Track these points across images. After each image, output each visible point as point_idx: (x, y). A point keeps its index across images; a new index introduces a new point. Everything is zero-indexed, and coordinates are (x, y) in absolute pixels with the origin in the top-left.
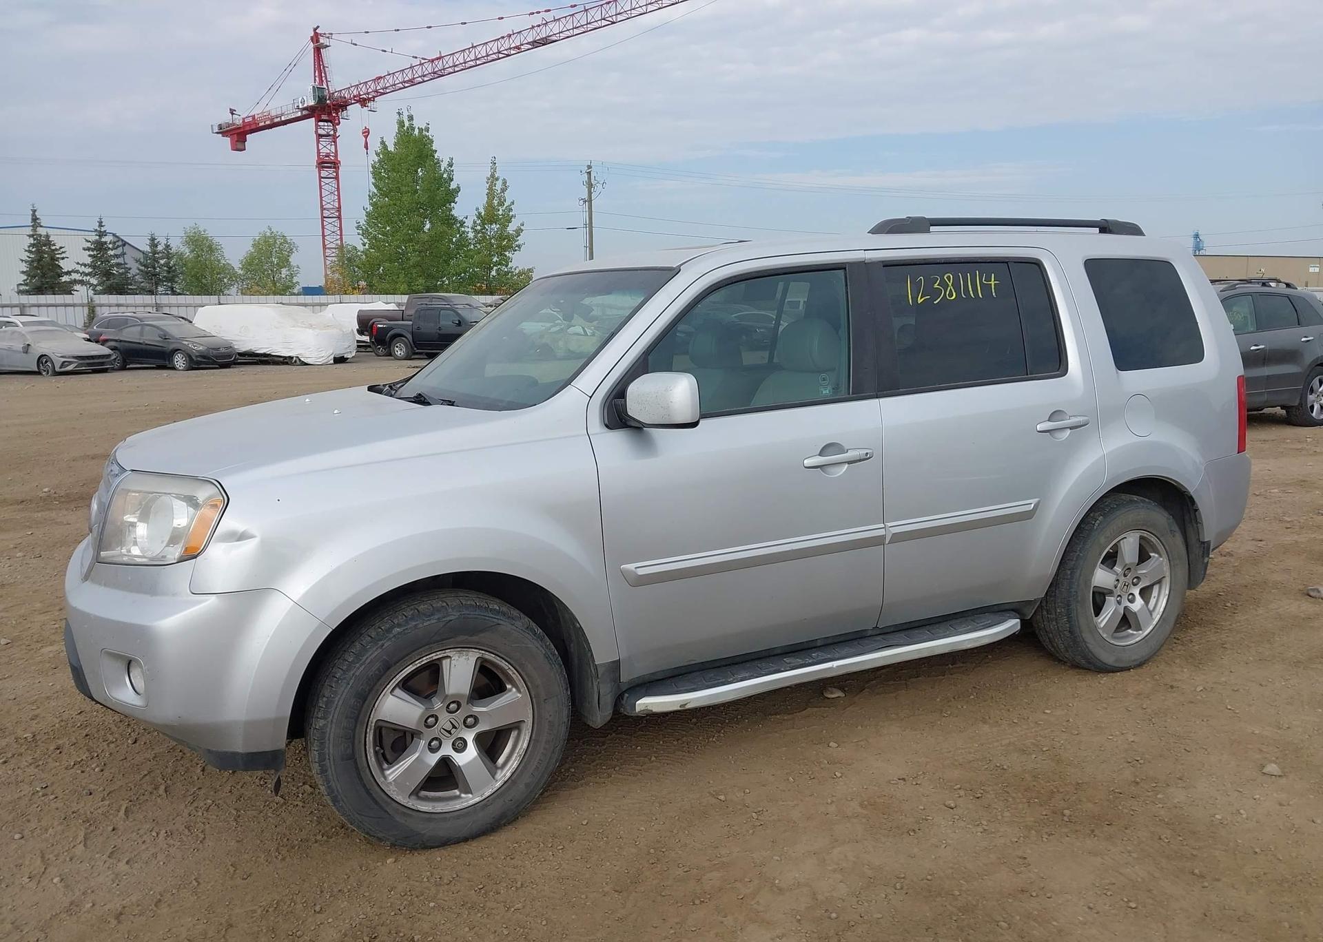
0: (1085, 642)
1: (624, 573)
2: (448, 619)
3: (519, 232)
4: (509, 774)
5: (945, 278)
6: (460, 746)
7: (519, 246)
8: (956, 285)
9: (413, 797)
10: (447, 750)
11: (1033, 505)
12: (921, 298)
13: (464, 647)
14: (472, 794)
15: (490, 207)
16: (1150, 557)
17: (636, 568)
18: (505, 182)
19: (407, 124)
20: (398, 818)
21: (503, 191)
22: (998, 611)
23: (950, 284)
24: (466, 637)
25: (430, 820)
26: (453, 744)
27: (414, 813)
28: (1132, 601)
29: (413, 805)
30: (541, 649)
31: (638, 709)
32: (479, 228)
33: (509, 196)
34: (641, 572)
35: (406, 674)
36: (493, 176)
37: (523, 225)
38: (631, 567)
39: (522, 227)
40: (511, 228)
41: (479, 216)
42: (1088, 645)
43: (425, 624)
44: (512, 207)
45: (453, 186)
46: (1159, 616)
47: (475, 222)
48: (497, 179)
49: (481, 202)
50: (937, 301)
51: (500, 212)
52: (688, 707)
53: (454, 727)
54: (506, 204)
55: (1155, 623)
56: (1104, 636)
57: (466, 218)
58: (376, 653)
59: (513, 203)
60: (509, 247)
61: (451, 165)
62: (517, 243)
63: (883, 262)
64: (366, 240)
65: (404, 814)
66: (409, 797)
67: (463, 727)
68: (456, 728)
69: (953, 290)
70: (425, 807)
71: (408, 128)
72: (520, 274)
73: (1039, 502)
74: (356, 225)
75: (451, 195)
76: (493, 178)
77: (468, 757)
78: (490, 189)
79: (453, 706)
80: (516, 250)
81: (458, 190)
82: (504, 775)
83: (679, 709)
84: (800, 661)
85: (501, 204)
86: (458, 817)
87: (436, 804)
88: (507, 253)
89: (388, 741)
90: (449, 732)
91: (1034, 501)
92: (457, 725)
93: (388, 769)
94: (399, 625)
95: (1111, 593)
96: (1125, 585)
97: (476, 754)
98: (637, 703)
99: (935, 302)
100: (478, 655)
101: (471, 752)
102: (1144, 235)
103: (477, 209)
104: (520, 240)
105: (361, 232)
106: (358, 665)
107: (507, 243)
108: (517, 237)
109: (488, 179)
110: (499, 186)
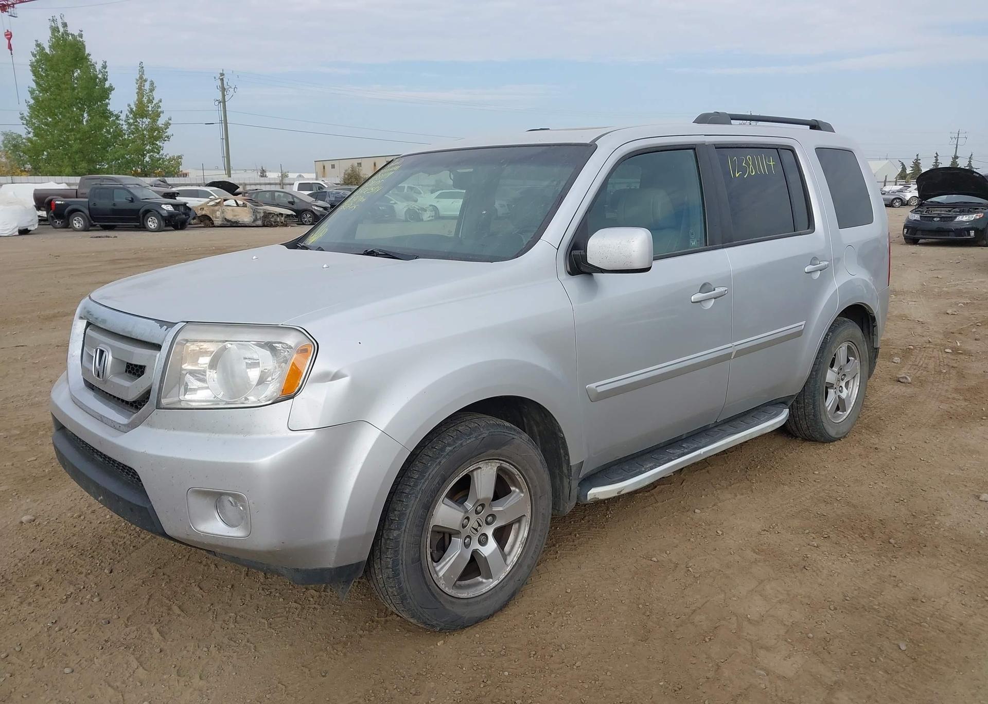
0: (822, 422)
1: (588, 391)
2: (483, 436)
3: (167, 125)
4: (515, 559)
5: (747, 158)
6: (483, 541)
7: (168, 137)
8: (754, 165)
9: (456, 587)
10: (475, 545)
11: (803, 326)
12: (737, 173)
13: (490, 459)
14: (492, 579)
15: (140, 104)
16: (849, 360)
17: (597, 387)
18: (152, 83)
19: (61, 30)
20: (448, 607)
21: (152, 90)
22: (776, 404)
23: (751, 163)
24: (493, 451)
25: (468, 605)
26: (479, 540)
27: (457, 601)
28: (842, 391)
29: (456, 594)
31: (589, 498)
32: (131, 121)
33: (157, 95)
34: (600, 390)
35: (451, 486)
36: (141, 78)
37: (171, 120)
38: (593, 385)
39: (170, 121)
40: (161, 122)
41: (131, 111)
42: (824, 424)
43: (468, 442)
44: (160, 104)
45: (107, 85)
46: (854, 401)
47: (127, 116)
48: (146, 81)
49: (133, 99)
50: (746, 176)
51: (150, 109)
52: (622, 492)
53: (480, 525)
54: (155, 102)
55: (852, 406)
56: (830, 416)
57: (121, 112)
58: (436, 469)
59: (160, 101)
60: (158, 138)
61: (105, 67)
62: (166, 134)
63: (715, 145)
64: (30, 130)
65: (452, 602)
66: (453, 588)
67: (486, 524)
68: (481, 526)
69: (753, 168)
71: (63, 34)
72: (170, 160)
73: (807, 323)
74: (20, 116)
75: (106, 93)
76: (141, 80)
77: (490, 548)
78: (140, 88)
79: (479, 508)
80: (165, 140)
81: (111, 89)
82: (513, 559)
83: (617, 495)
84: (679, 451)
85: (150, 101)
86: (485, 599)
87: (468, 591)
88: (158, 142)
90: (476, 530)
91: (803, 323)
92: (481, 523)
93: (438, 566)
94: (449, 445)
95: (832, 386)
96: (839, 380)
97: (495, 545)
98: (588, 493)
100: (498, 465)
101: (492, 544)
102: (834, 132)
103: (129, 105)
104: (169, 132)
105: (25, 122)
106: (423, 481)
107: (156, 135)
108: (166, 129)
109: (137, 80)
110: (147, 86)
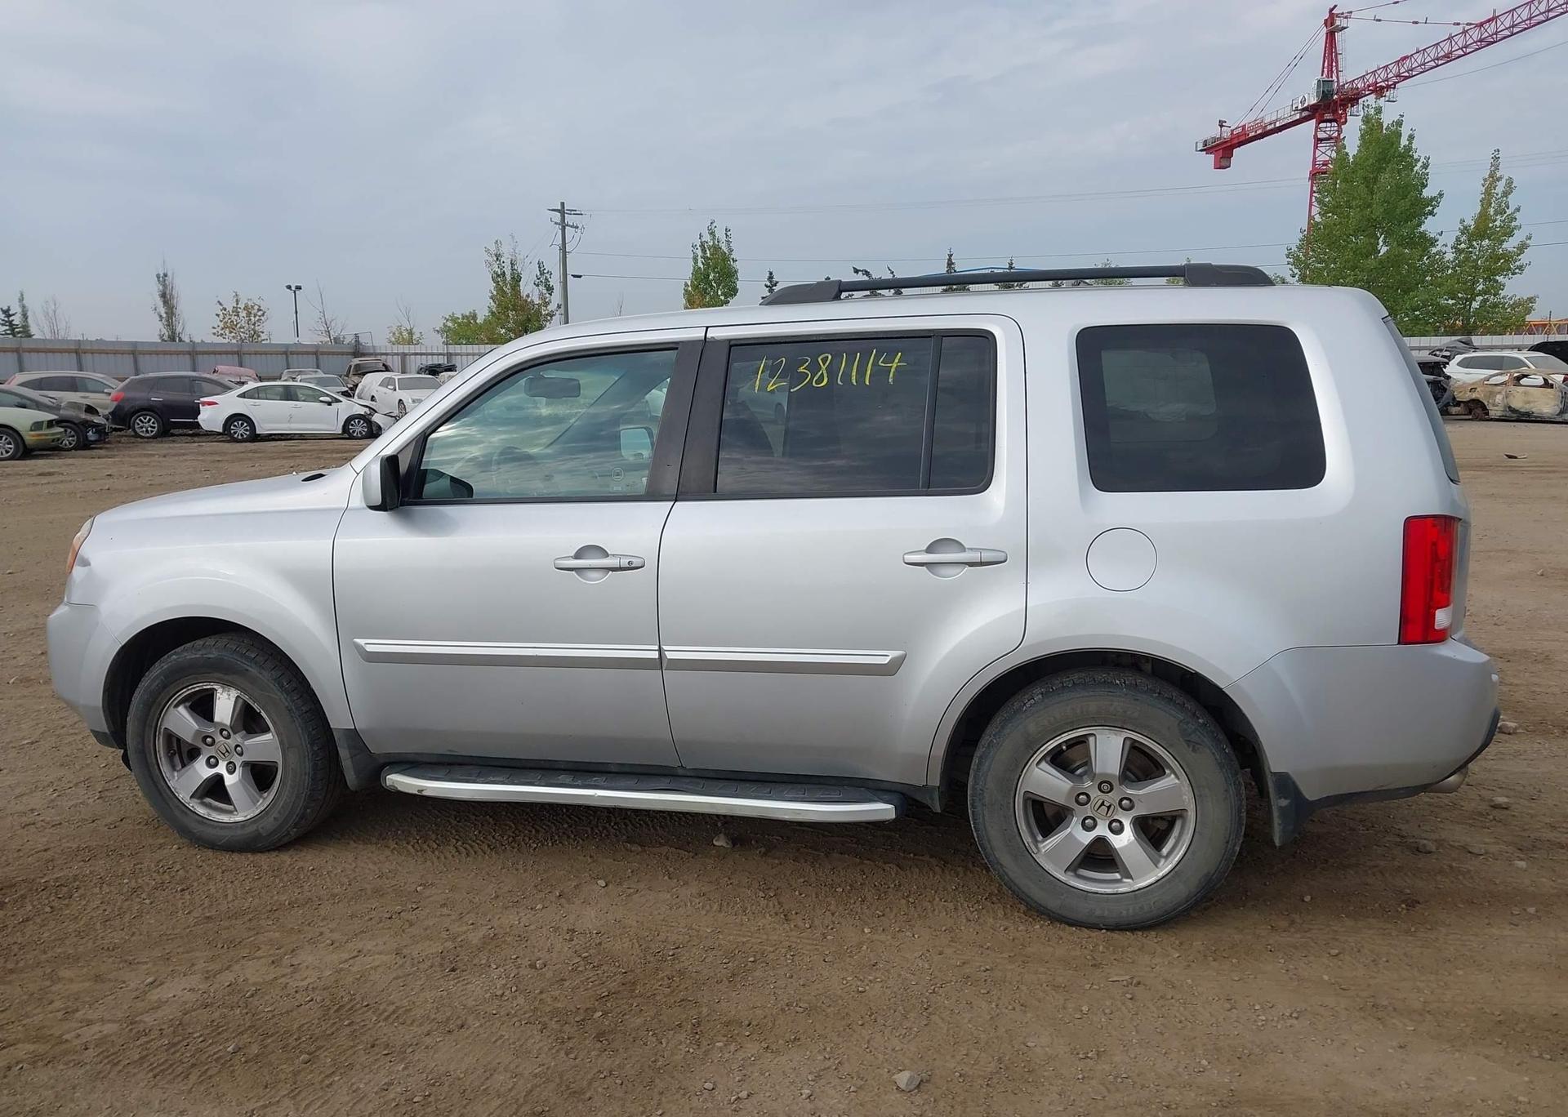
3: (1522, 248)
7: (1521, 268)
15: (1483, 217)
18: (1510, 182)
21: (1506, 194)
32: (1463, 246)
33: (1513, 201)
36: (1491, 176)
37: (1530, 238)
39: (1528, 242)
40: (1510, 245)
41: (1464, 230)
44: (1517, 215)
45: (1427, 193)
47: (1458, 239)
48: (1499, 179)
49: (1470, 213)
51: (1498, 223)
54: (1509, 212)
57: (1444, 235)
59: (1518, 210)
60: (1506, 270)
61: (1425, 166)
62: (1518, 263)
64: (1296, 271)
72: (1513, 307)
74: (1286, 252)
75: (1423, 208)
76: (1493, 178)
78: (1488, 193)
80: (1516, 273)
81: (1434, 201)
85: (1500, 211)
88: (1497, 278)
103: (1462, 221)
104: (1523, 259)
105: (1291, 260)
107: (1504, 263)
108: (1519, 255)
109: (1485, 180)
110: (1500, 187)
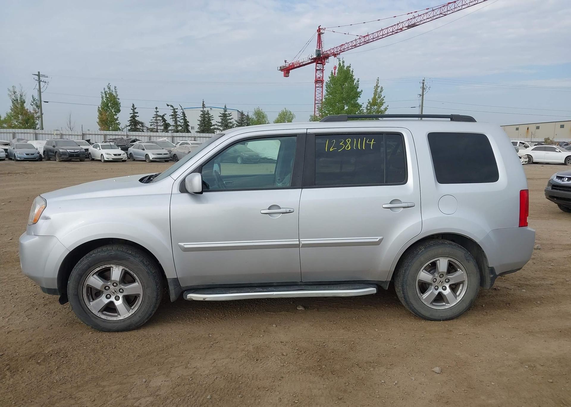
0: (412, 304)
1: (180, 246)
2: (111, 254)
3: (386, 109)
4: (134, 312)
5: (347, 141)
6: (117, 299)
8: (352, 144)
9: (100, 313)
10: (112, 299)
11: (378, 239)
12: (332, 149)
13: (118, 264)
14: (120, 316)
15: (374, 99)
16: (458, 270)
17: (184, 245)
18: (382, 88)
19: (342, 65)
21: (381, 92)
23: (349, 143)
24: (117, 261)
25: (104, 322)
26: (115, 297)
27: (99, 318)
28: (445, 289)
29: (99, 316)
30: (145, 269)
31: (188, 298)
32: (369, 108)
33: (383, 94)
34: (186, 246)
35: (97, 270)
36: (377, 85)
37: (388, 106)
40: (383, 108)
41: (369, 103)
42: (413, 305)
43: (103, 254)
44: (384, 98)
45: (359, 90)
46: (460, 299)
47: (367, 106)
48: (379, 87)
49: (371, 97)
50: (340, 150)
51: (379, 101)
52: (206, 300)
53: (115, 291)
54: (382, 97)
55: (458, 301)
56: (425, 303)
57: (363, 104)
58: (86, 262)
59: (384, 97)
61: (358, 81)
63: (315, 134)
65: (95, 318)
66: (98, 312)
67: (119, 292)
68: (116, 292)
69: (350, 146)
70: (103, 317)
71: (342, 67)
73: (382, 239)
75: (358, 95)
76: (377, 86)
77: (119, 303)
78: (376, 91)
79: (115, 284)
81: (361, 92)
82: (132, 311)
83: (203, 300)
84: (261, 290)
85: (379, 97)
86: (114, 323)
87: (108, 317)
89: (93, 293)
90: (114, 293)
91: (379, 238)
92: (116, 291)
93: (92, 302)
94: (94, 254)
95: (431, 284)
96: (440, 281)
97: (122, 302)
98: (188, 295)
99: (339, 151)
100: (123, 268)
103: (369, 100)
106: (80, 265)
108: (385, 111)
109: (375, 87)
110: (379, 90)
